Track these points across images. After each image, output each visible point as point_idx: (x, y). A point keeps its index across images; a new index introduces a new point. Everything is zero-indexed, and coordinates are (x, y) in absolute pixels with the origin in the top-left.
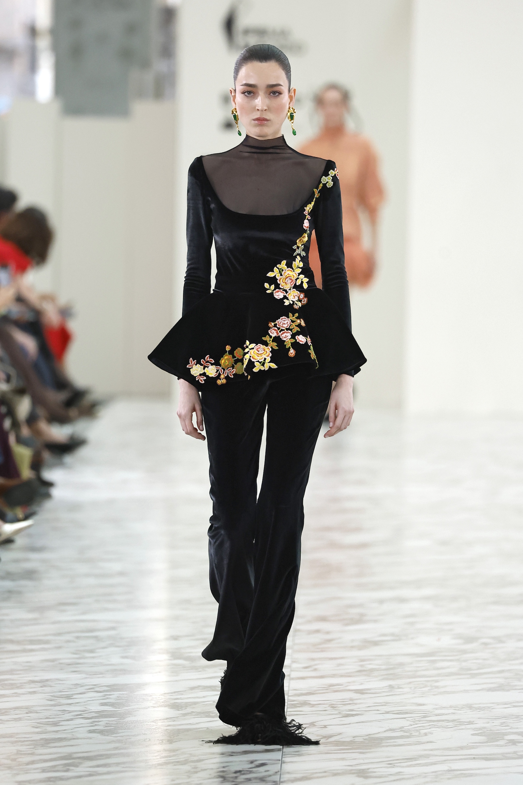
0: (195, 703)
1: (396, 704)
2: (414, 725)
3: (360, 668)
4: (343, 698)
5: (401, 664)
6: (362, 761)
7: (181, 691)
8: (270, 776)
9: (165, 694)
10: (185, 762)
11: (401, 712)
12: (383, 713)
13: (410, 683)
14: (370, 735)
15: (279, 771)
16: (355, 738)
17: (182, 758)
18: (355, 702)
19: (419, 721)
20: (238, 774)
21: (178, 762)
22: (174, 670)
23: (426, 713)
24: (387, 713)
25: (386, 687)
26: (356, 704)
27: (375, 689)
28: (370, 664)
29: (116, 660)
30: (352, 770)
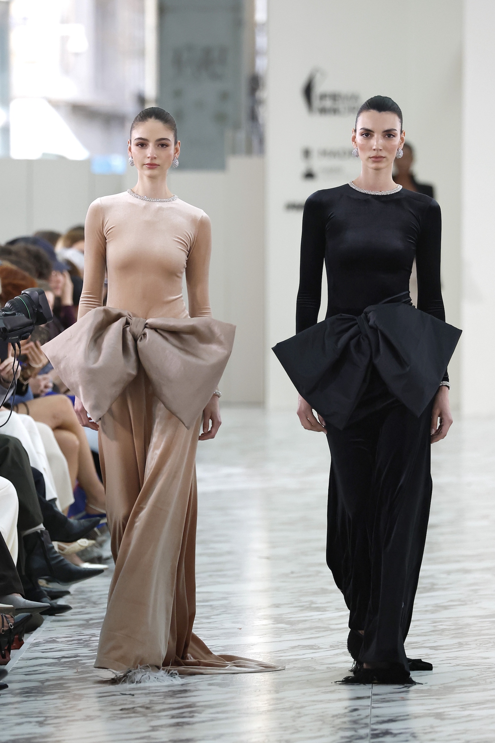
0: (296, 660)
1: (465, 658)
2: (481, 675)
3: (433, 629)
4: (421, 654)
5: (468, 625)
6: (438, 706)
7: (284, 650)
8: (362, 719)
9: (271, 652)
10: (290, 709)
11: (469, 665)
12: (454, 666)
13: (476, 640)
14: (444, 684)
15: (369, 715)
16: (431, 687)
17: (287, 705)
18: (431, 656)
19: (485, 671)
20: (335, 718)
21: (284, 708)
22: (277, 633)
23: (490, 665)
24: (458, 665)
25: (456, 644)
26: (431, 658)
27: (447, 645)
28: (441, 625)
29: (228, 625)
30: (430, 713)
